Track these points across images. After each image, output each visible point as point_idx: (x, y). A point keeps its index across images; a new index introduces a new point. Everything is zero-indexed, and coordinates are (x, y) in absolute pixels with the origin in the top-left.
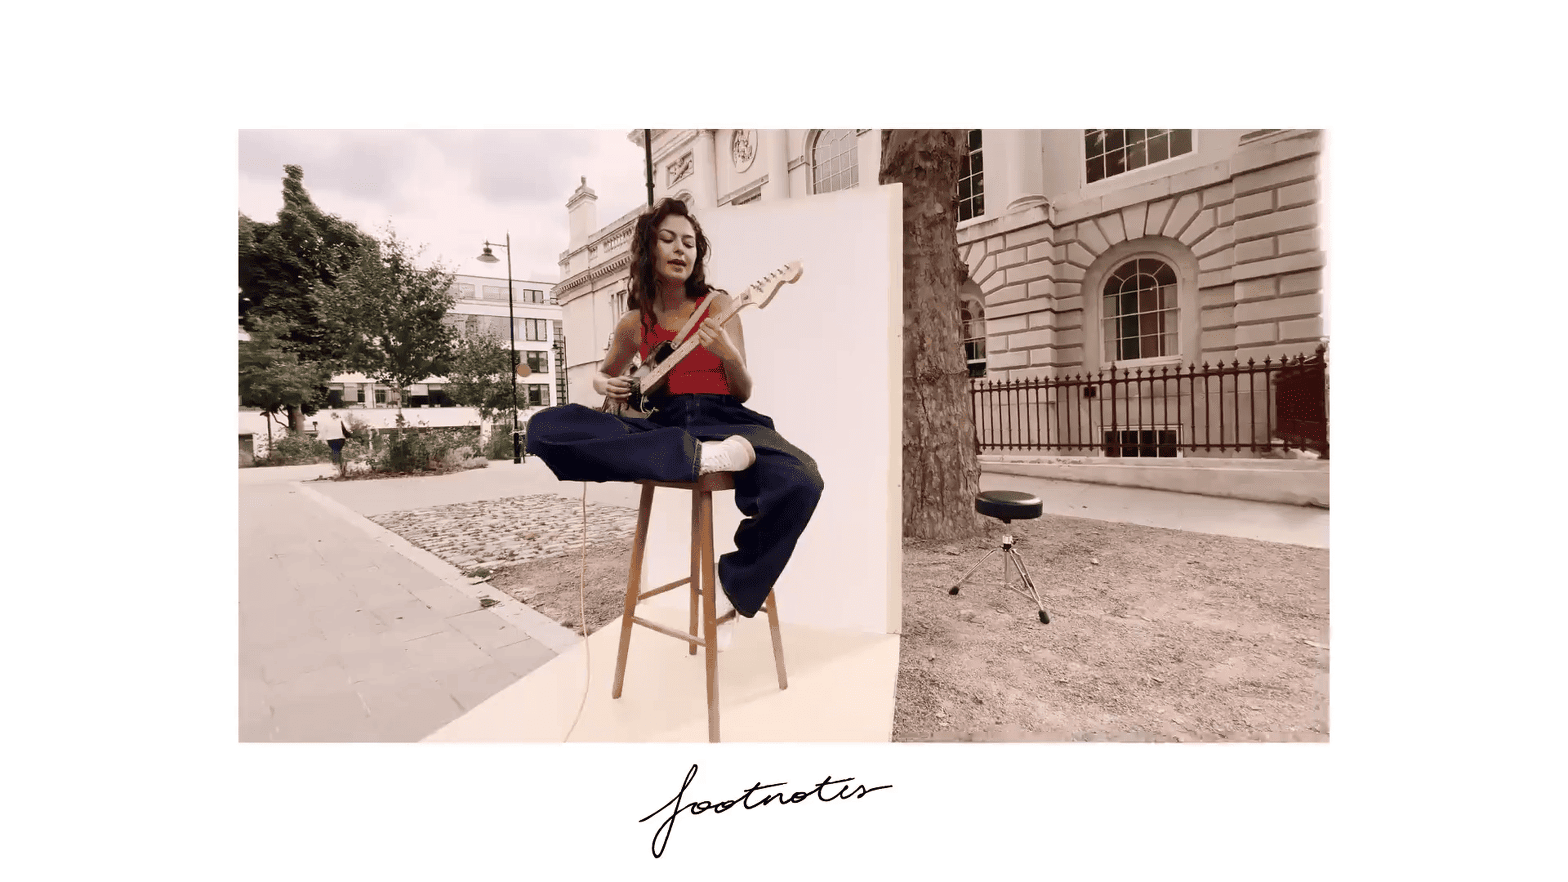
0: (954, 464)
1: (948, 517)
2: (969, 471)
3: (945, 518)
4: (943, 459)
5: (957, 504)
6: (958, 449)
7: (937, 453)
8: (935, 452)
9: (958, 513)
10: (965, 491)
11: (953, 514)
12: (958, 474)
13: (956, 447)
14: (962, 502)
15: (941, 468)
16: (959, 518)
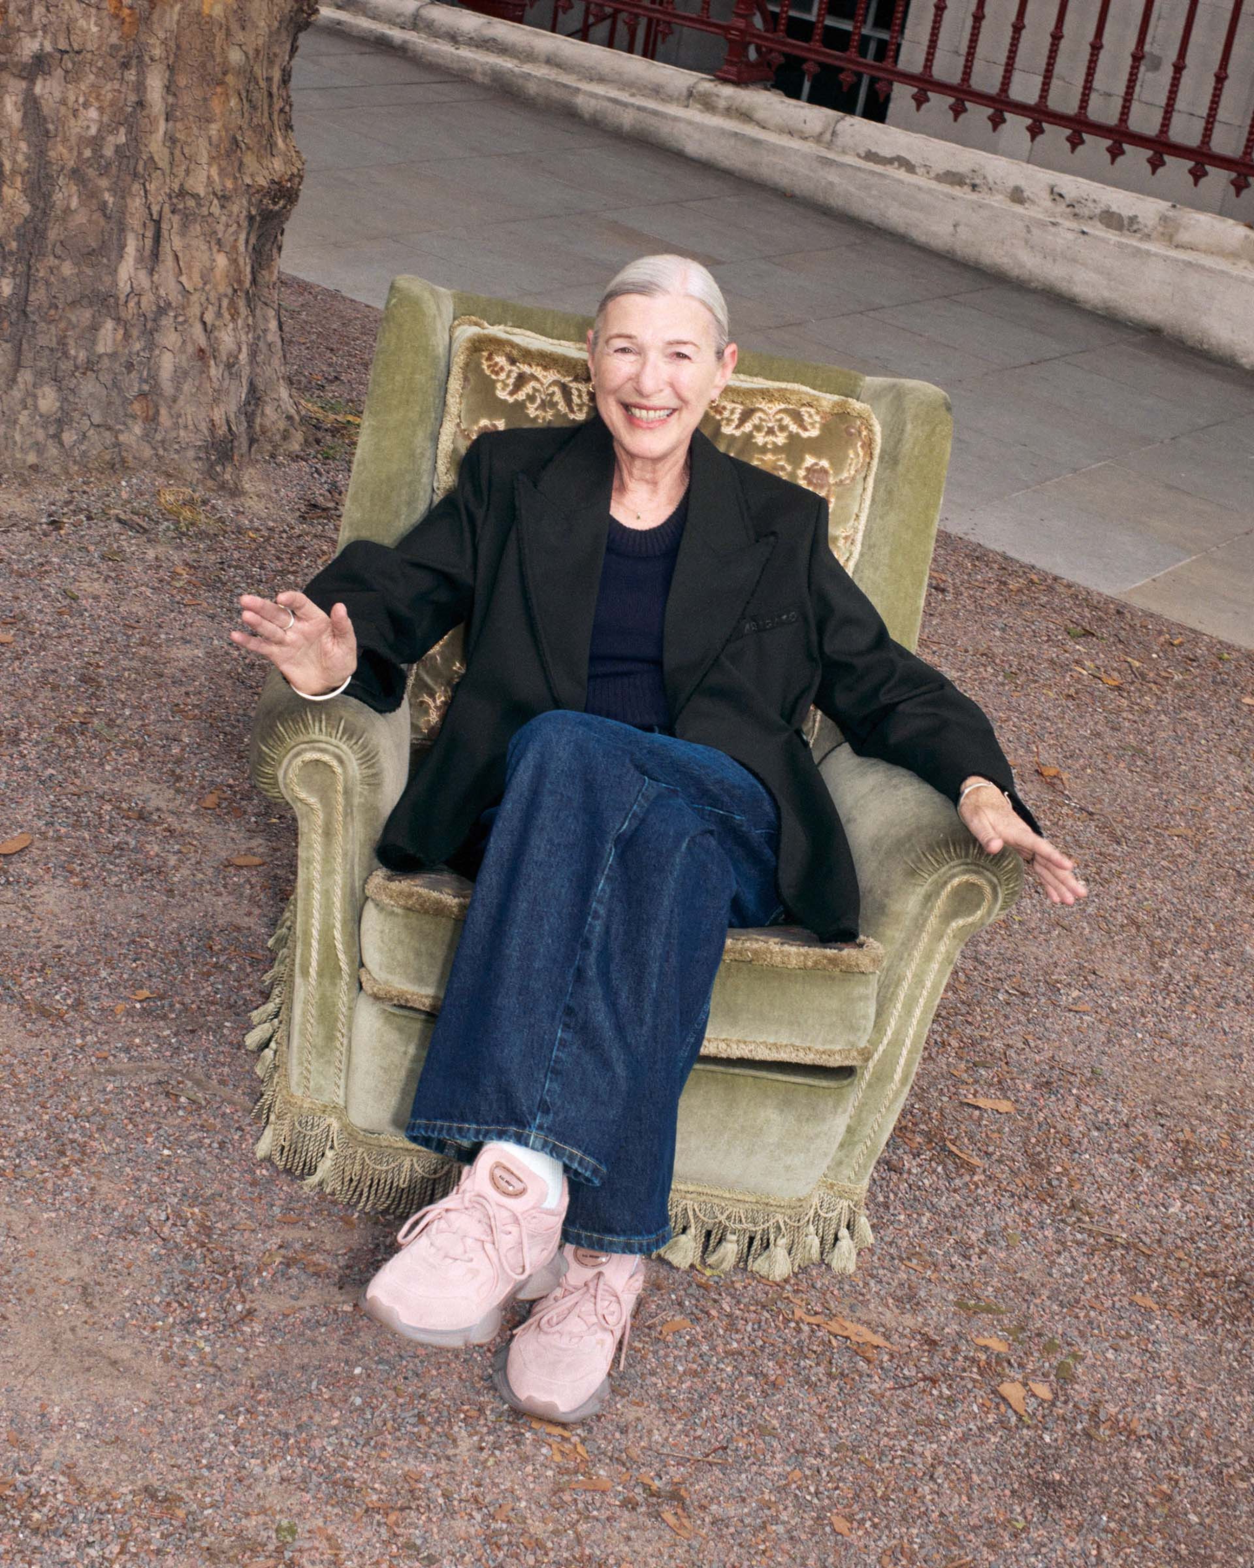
0: (108, 152)
1: (40, 374)
2: (183, 193)
3: (26, 377)
4: (61, 121)
5: (95, 328)
6: (140, 87)
7: (38, 90)
8: (32, 81)
9: (90, 366)
10: (143, 276)
11: (66, 366)
12: (122, 194)
13: (131, 75)
14: (118, 320)
15: (41, 153)
16: (88, 387)
